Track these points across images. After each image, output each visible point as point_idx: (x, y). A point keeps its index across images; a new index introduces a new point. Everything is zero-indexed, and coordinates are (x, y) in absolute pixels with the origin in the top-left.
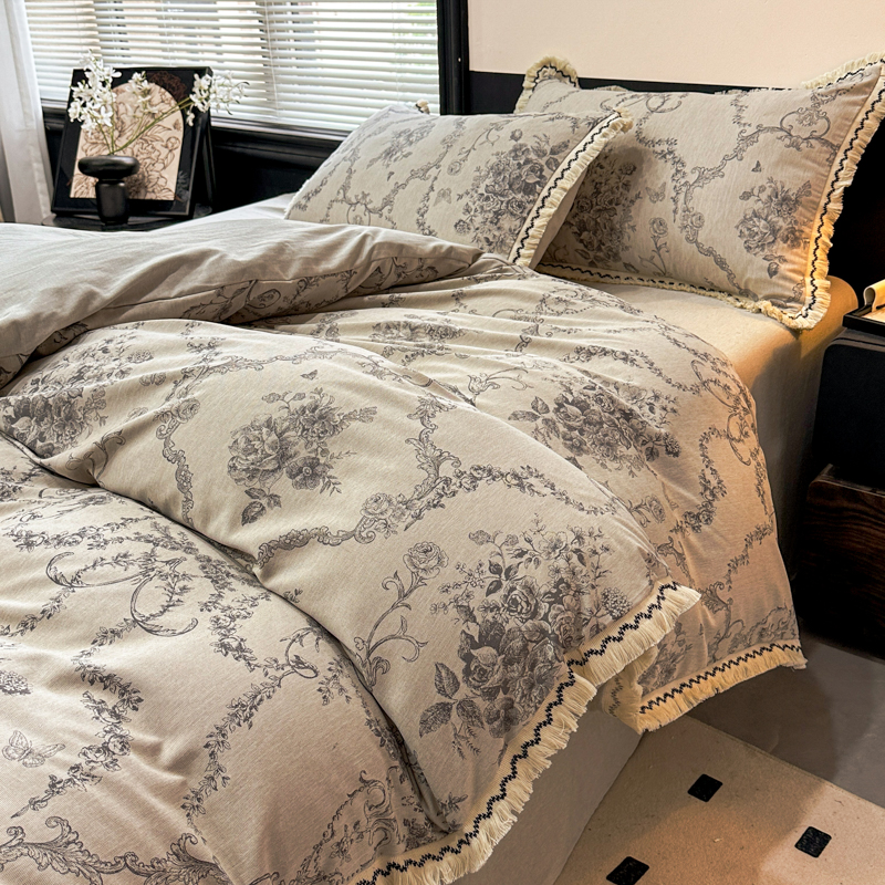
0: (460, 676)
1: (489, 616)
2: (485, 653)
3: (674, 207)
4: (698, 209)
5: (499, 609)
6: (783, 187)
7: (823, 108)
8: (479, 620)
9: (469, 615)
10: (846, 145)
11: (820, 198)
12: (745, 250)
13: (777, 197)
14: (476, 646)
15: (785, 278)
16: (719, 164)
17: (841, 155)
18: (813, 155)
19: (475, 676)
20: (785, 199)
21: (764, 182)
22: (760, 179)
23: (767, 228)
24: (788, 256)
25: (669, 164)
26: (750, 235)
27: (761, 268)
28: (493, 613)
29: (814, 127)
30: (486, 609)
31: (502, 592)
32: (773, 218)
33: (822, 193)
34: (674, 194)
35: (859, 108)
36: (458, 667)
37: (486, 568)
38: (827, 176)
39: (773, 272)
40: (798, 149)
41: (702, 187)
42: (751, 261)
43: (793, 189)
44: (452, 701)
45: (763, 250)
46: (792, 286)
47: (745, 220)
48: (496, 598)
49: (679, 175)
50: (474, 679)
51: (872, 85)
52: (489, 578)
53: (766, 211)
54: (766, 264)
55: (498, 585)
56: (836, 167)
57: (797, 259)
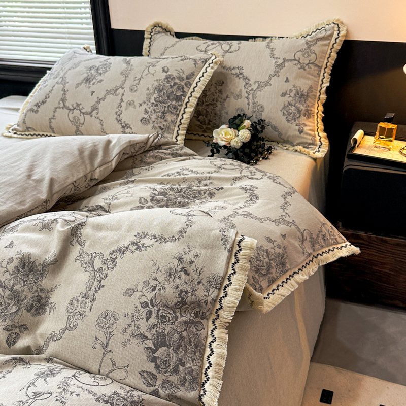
0: (155, 372)
1: (154, 332)
2: (161, 352)
3: (248, 102)
4: (260, 102)
5: (157, 325)
6: (300, 89)
7: (312, 48)
8: (150, 337)
9: (144, 337)
10: (324, 66)
11: (316, 93)
12: (287, 122)
13: (298, 94)
14: (154, 351)
15: (307, 134)
16: (267, 79)
17: (323, 71)
18: (311, 72)
19: (162, 367)
20: (302, 95)
21: (291, 87)
22: (289, 86)
23: (296, 110)
24: (307, 123)
25: (242, 79)
26: (288, 114)
27: (295, 130)
28: (155, 329)
29: (310, 58)
30: (150, 329)
31: (154, 315)
32: (298, 105)
33: (317, 90)
34: (246, 95)
35: (327, 47)
36: (151, 367)
37: (139, 307)
38: (318, 82)
39: (301, 132)
40: (305, 70)
41: (261, 91)
42: (290, 127)
43: (305, 89)
44: (157, 387)
45: (295, 121)
46: (310, 137)
47: (285, 107)
48: (153, 320)
49: (247, 85)
50: (163, 369)
51: (331, 35)
52: (144, 311)
53: (294, 102)
54: (298, 128)
55: (150, 312)
56: (321, 77)
57: (311, 124)
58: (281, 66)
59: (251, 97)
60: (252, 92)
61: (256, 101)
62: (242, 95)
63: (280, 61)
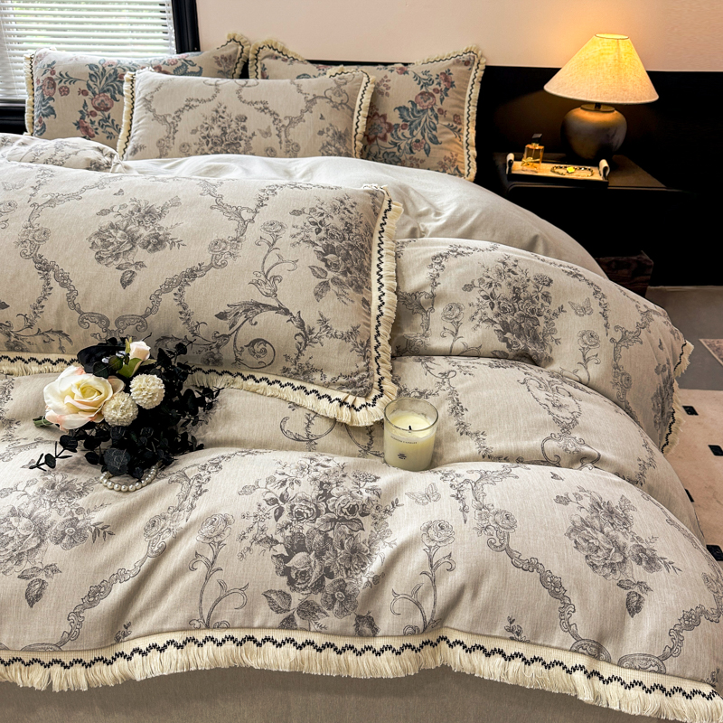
58: (312, 102)
59: (283, 134)
60: (283, 129)
61: (289, 138)
62: (272, 132)
63: (310, 97)
